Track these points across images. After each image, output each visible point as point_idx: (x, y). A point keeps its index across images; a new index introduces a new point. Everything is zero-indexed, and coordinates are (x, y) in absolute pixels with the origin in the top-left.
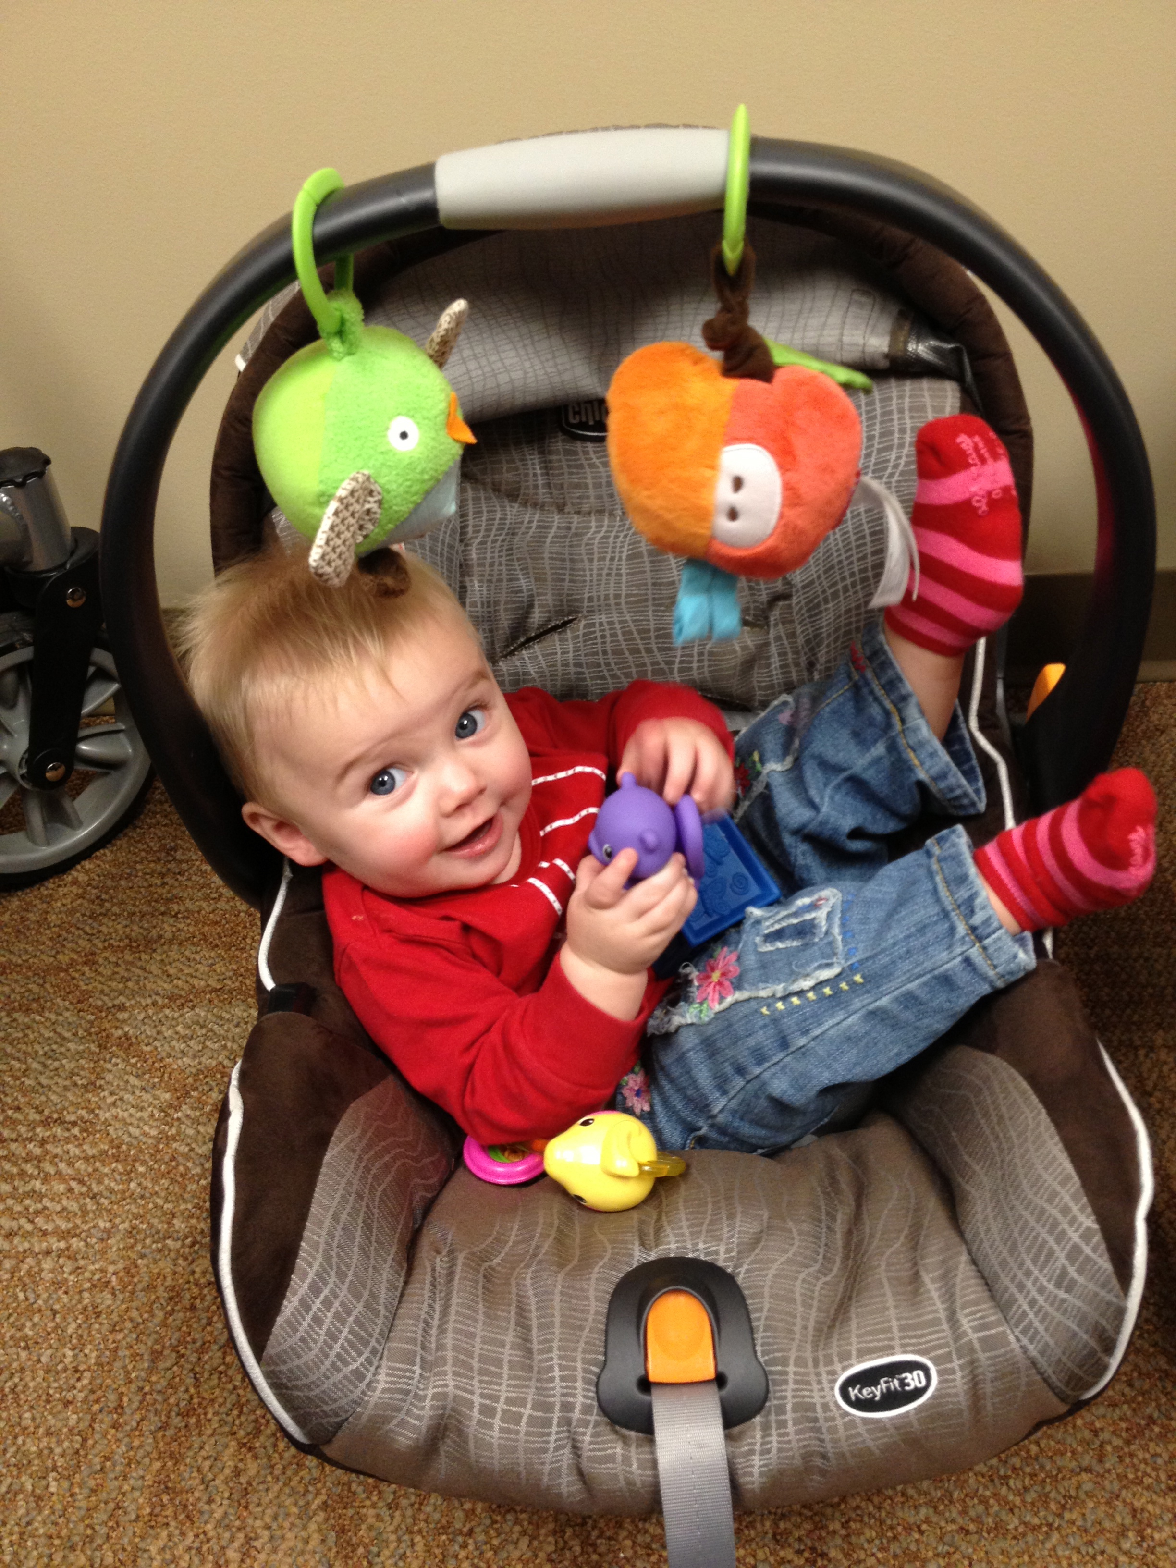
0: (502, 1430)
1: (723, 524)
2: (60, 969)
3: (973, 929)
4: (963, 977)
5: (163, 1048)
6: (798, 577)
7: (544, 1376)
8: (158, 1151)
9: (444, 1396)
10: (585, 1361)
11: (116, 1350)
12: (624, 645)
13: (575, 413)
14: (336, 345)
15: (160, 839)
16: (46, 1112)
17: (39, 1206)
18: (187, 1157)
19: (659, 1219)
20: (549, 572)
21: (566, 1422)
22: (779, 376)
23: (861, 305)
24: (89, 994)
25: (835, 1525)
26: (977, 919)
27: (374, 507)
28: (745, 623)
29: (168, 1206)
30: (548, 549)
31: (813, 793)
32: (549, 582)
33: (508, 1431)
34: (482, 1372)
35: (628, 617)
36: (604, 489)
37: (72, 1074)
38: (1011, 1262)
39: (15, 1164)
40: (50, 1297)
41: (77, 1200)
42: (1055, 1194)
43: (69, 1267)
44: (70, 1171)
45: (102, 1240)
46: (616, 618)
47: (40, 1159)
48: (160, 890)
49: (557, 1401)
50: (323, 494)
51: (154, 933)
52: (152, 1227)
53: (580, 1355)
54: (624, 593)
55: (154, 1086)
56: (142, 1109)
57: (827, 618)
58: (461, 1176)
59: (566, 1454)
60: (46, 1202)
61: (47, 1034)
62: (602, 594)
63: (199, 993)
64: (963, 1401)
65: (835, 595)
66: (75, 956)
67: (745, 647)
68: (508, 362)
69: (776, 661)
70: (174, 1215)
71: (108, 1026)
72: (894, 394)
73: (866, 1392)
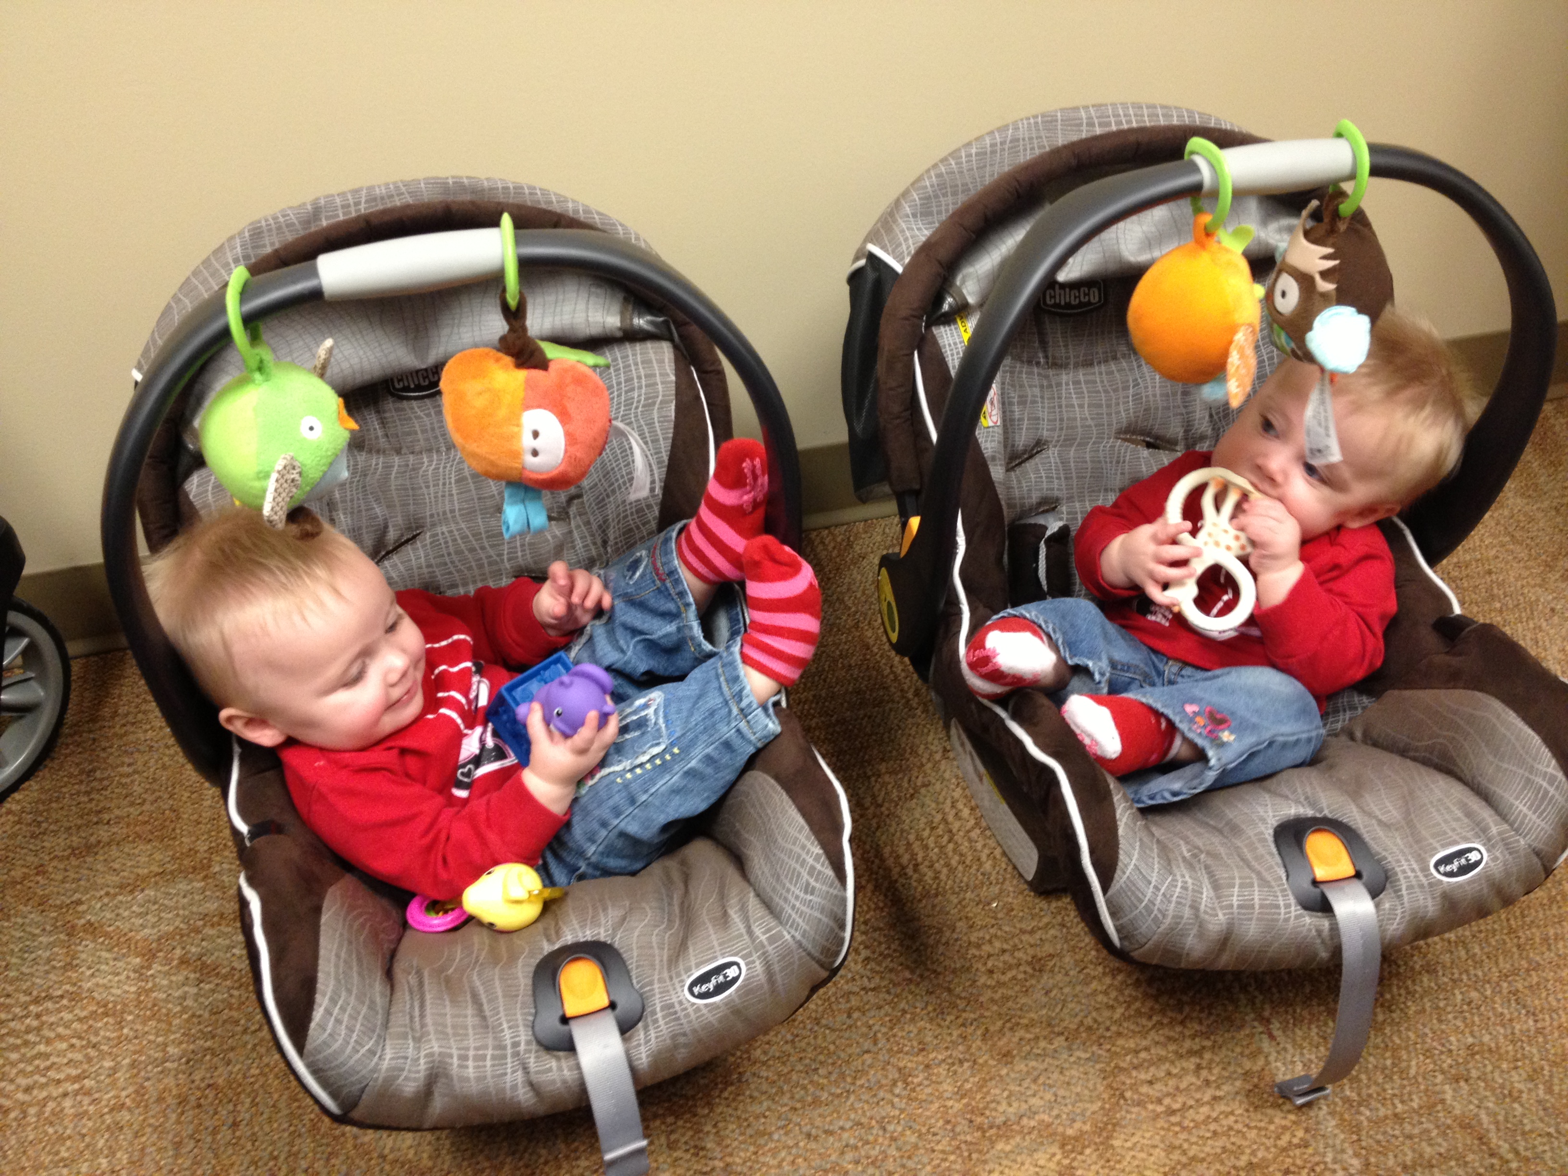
0: (475, 1067)
1: (529, 460)
2: (14, 883)
3: (742, 710)
4: (737, 742)
5: (125, 926)
6: (586, 483)
7: (497, 1030)
8: (141, 1002)
9: (431, 1055)
10: (523, 1014)
11: (143, 1149)
12: (463, 546)
13: (399, 381)
14: (257, 376)
15: (77, 765)
16: (35, 993)
17: (48, 1063)
18: (166, 1001)
19: (557, 924)
20: (396, 499)
21: (516, 1054)
22: (552, 367)
23: (597, 296)
24: (47, 897)
25: (708, 1128)
26: (744, 704)
27: (297, 477)
28: (550, 518)
29: (160, 1039)
30: (393, 483)
31: (622, 642)
32: (398, 508)
33: (478, 1067)
34: (455, 1035)
35: (463, 526)
36: (430, 434)
37: (49, 961)
38: (778, 887)
39: (18, 1037)
40: (75, 1127)
41: (80, 1051)
42: (797, 839)
43: (86, 1100)
44: (68, 1032)
45: (109, 1076)
46: (453, 527)
47: (38, 1029)
48: (89, 806)
49: (508, 1042)
50: (260, 472)
51: (93, 840)
52: (149, 1057)
53: (519, 1012)
54: (457, 507)
55: (124, 955)
56: (118, 974)
57: (611, 508)
58: (408, 933)
59: (520, 1074)
60: (53, 1059)
61: (18, 934)
62: (441, 511)
63: (144, 879)
64: (762, 978)
65: (614, 491)
66: (25, 870)
67: (554, 537)
68: (346, 353)
69: (579, 544)
70: (166, 1045)
71: (69, 918)
72: (630, 353)
73: (704, 988)
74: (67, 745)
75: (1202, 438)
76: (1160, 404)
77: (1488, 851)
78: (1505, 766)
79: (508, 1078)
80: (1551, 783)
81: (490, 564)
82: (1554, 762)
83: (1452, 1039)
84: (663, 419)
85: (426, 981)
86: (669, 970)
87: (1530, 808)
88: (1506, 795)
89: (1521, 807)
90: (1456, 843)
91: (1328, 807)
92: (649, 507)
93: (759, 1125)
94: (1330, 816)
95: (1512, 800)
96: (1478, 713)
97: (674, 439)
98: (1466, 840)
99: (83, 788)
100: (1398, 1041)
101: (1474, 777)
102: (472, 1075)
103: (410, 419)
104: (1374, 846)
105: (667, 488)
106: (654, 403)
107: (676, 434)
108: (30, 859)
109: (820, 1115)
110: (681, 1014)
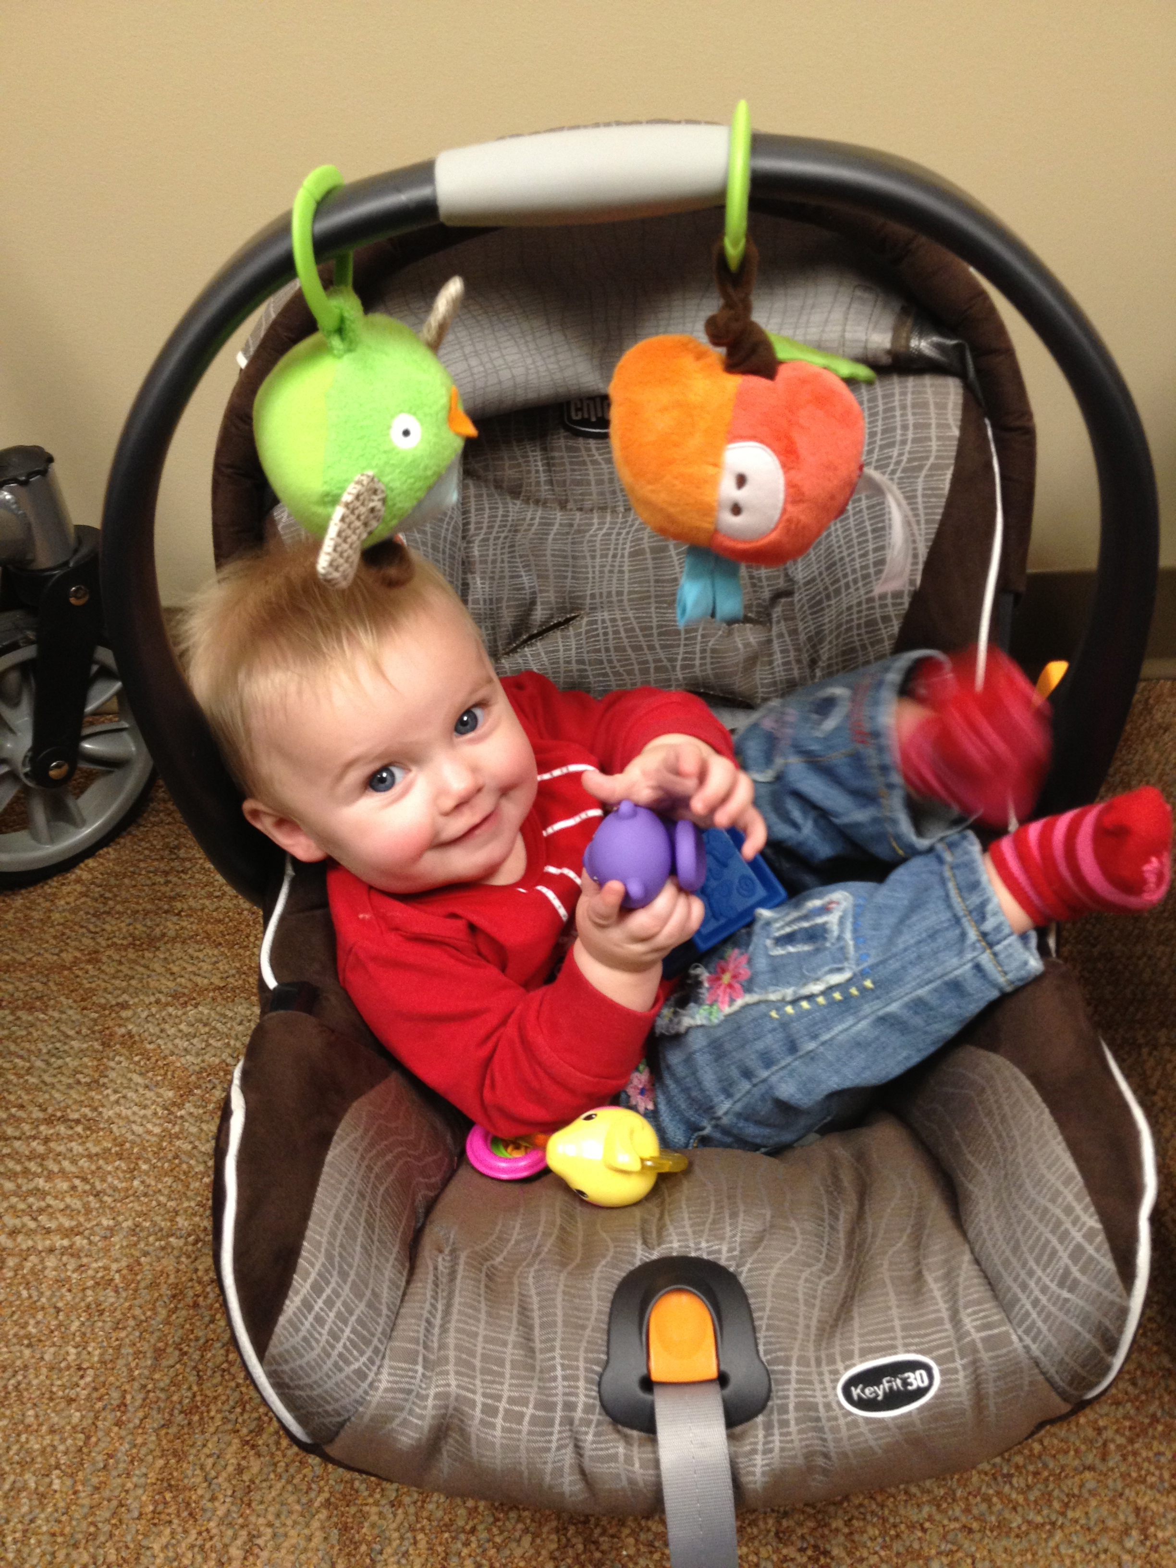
0: (504, 1430)
1: (727, 519)
2: (63, 967)
3: (984, 935)
4: (973, 983)
5: (166, 1046)
6: (799, 573)
7: (546, 1375)
8: (161, 1149)
9: (446, 1395)
10: (587, 1360)
11: (119, 1347)
12: (626, 642)
13: (577, 410)
14: (336, 342)
15: (163, 837)
16: (50, 1110)
17: (43, 1204)
18: (190, 1155)
19: (661, 1218)
20: (551, 569)
21: (569, 1421)
22: (783, 373)
23: (864, 301)
24: (92, 992)
25: (838, 1523)
26: (988, 925)
27: (378, 505)
28: (748, 620)
29: (171, 1204)
30: (550, 546)
32: (552, 581)
33: (510, 1430)
34: (484, 1371)
35: (630, 614)
36: (606, 486)
37: (76, 1072)
38: (1014, 1261)
39: (19, 1162)
40: (53, 1295)
41: (80, 1198)
42: (1058, 1193)
43: (72, 1264)
44: (73, 1169)
45: (105, 1238)
46: (618, 615)
47: (43, 1157)
48: (163, 889)
49: (559, 1400)
50: (327, 494)
51: (157, 932)
52: (155, 1224)
53: (582, 1355)
54: (626, 590)
55: (157, 1084)
56: (145, 1107)
57: (829, 615)
58: (463, 1173)
59: (569, 1451)
60: (50, 1200)
61: (51, 1032)
62: (605, 591)
63: (202, 991)
64: (966, 1401)
65: (837, 592)
66: (78, 954)
67: (747, 645)
68: (509, 358)
69: (778, 659)
70: (177, 1213)
71: (111, 1024)
72: (897, 390)
73: (869, 1392)
74: (158, 812)
79: (550, 1456)
81: (658, 670)
84: (931, 492)
85: (461, 1268)
86: (818, 1349)
92: (886, 619)
93: (913, 1539)
97: (942, 523)
99: (163, 866)
102: (498, 1442)
103: (584, 463)
105: (918, 597)
106: (920, 468)
107: (946, 515)
108: (86, 941)
109: (1006, 1550)
110: (827, 1425)
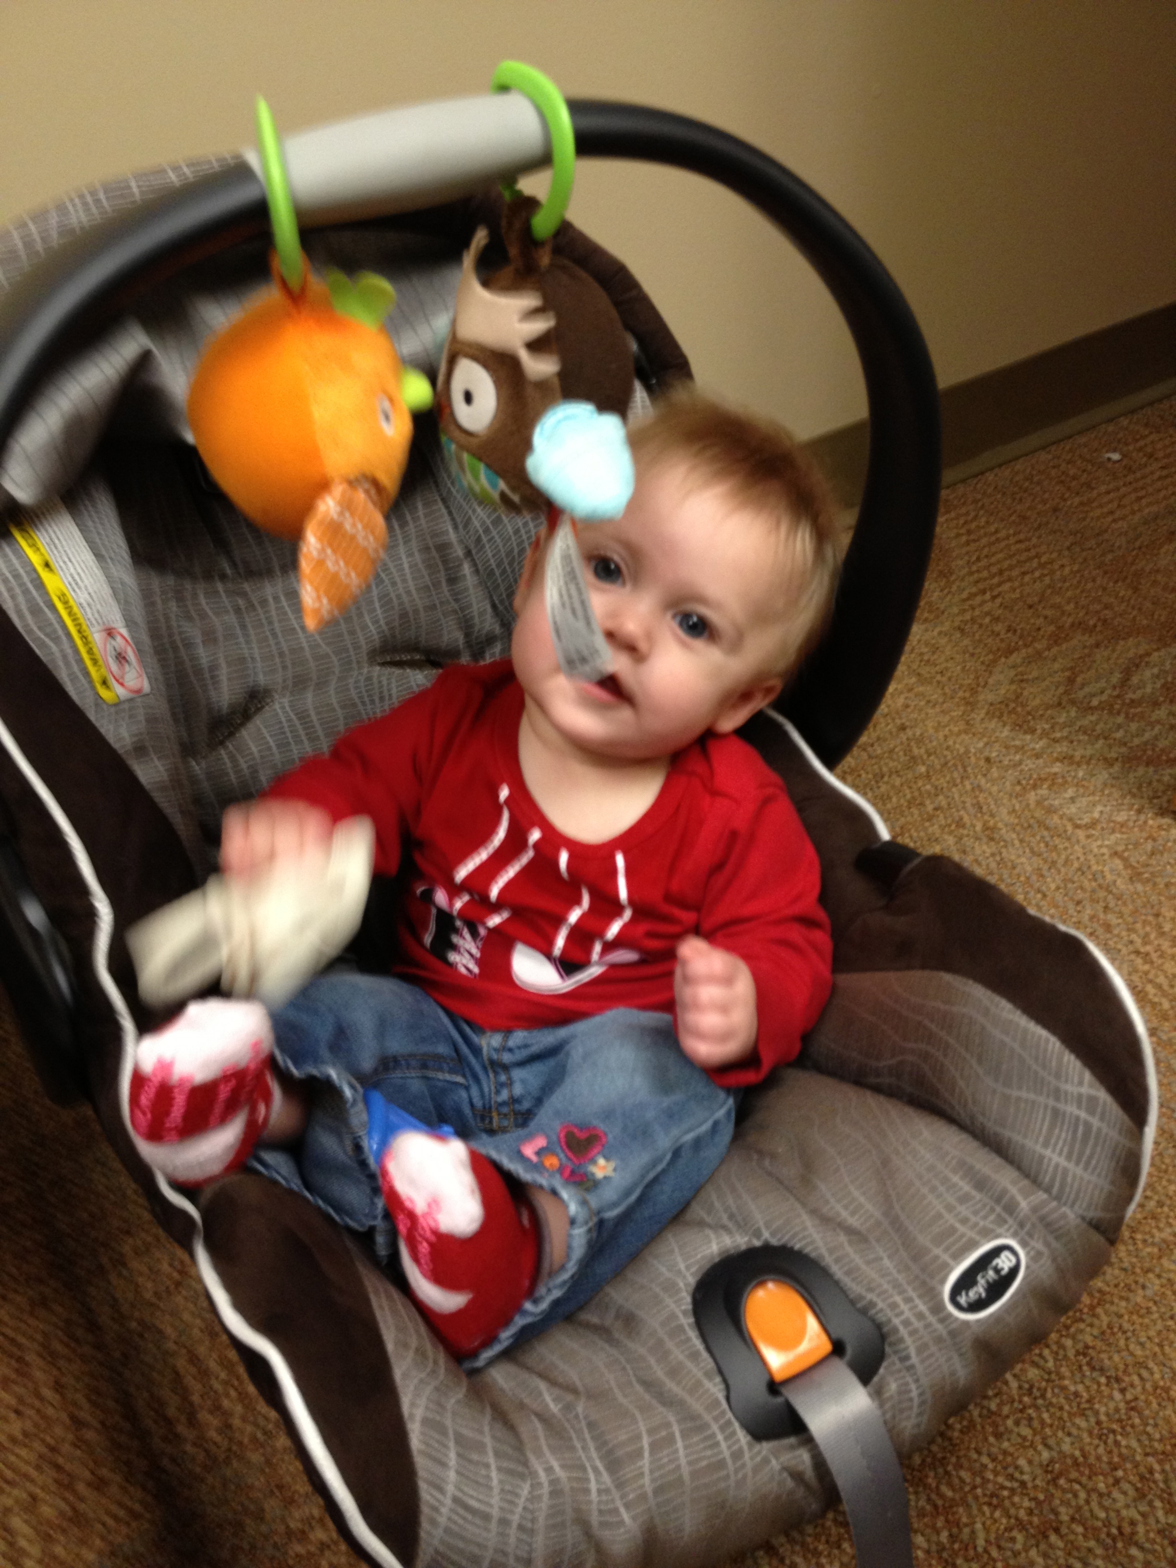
75: (490, 640)
76: (420, 604)
77: (1024, 1244)
78: (1015, 1093)
80: (1091, 1111)
82: (1087, 1075)
83: (1022, 1462)
87: (1069, 1157)
88: (1029, 1143)
89: (1056, 1159)
90: (973, 1245)
91: (767, 1225)
94: (774, 1242)
95: (1039, 1148)
96: (955, 1009)
98: (988, 1234)
100: (950, 1494)
101: (972, 1118)
104: (854, 1288)
